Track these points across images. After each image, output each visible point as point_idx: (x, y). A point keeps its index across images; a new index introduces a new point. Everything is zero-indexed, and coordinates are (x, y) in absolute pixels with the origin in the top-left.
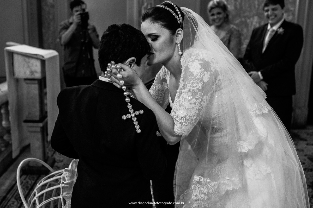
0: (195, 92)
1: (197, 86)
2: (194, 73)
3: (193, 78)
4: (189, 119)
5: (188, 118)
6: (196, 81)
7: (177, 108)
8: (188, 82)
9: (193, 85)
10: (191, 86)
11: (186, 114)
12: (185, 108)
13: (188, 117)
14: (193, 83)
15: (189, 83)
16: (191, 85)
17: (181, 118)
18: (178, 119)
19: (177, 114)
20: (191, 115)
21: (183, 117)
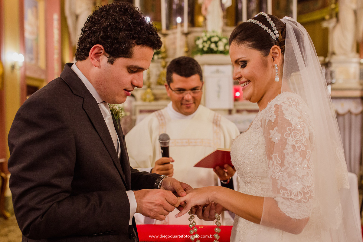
0: (302, 150)
1: (302, 140)
2: (291, 122)
3: (292, 128)
4: (309, 191)
5: (306, 190)
6: (298, 134)
7: (287, 181)
8: (287, 134)
9: (296, 139)
10: (293, 141)
11: (302, 186)
12: (298, 178)
13: (306, 188)
14: (295, 136)
15: (290, 137)
16: (293, 138)
17: (297, 193)
18: (293, 197)
19: (289, 189)
20: (309, 185)
21: (300, 192)
